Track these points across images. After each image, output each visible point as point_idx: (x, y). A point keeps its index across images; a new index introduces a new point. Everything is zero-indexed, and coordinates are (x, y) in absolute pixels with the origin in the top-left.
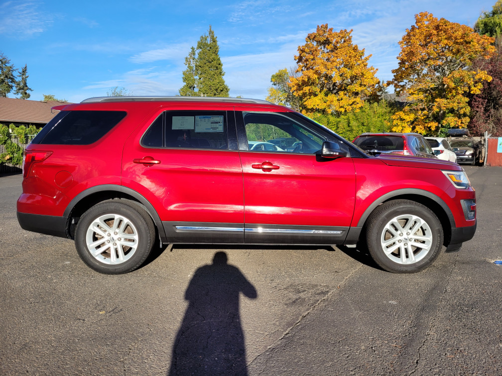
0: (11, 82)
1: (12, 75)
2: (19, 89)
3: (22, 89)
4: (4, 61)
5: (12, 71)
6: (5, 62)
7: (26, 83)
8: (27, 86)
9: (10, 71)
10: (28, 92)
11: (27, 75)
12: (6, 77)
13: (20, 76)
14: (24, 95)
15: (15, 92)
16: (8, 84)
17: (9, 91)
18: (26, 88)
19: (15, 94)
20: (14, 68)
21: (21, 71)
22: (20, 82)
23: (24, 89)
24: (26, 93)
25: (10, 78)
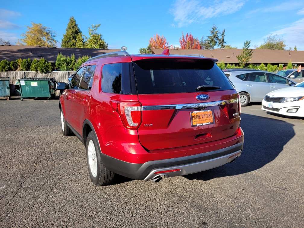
0: (217, 40)
1: (217, 36)
2: (220, 43)
3: (221, 43)
4: (214, 29)
5: (218, 33)
6: (215, 29)
7: (223, 39)
8: (224, 41)
9: (216, 34)
10: (224, 44)
11: (224, 35)
12: (215, 37)
13: (221, 36)
14: (222, 46)
15: (218, 45)
16: (215, 41)
17: (215, 45)
18: (223, 42)
19: (217, 46)
20: (219, 32)
21: (222, 33)
22: (221, 39)
23: (222, 42)
24: (223, 45)
25: (216, 37)
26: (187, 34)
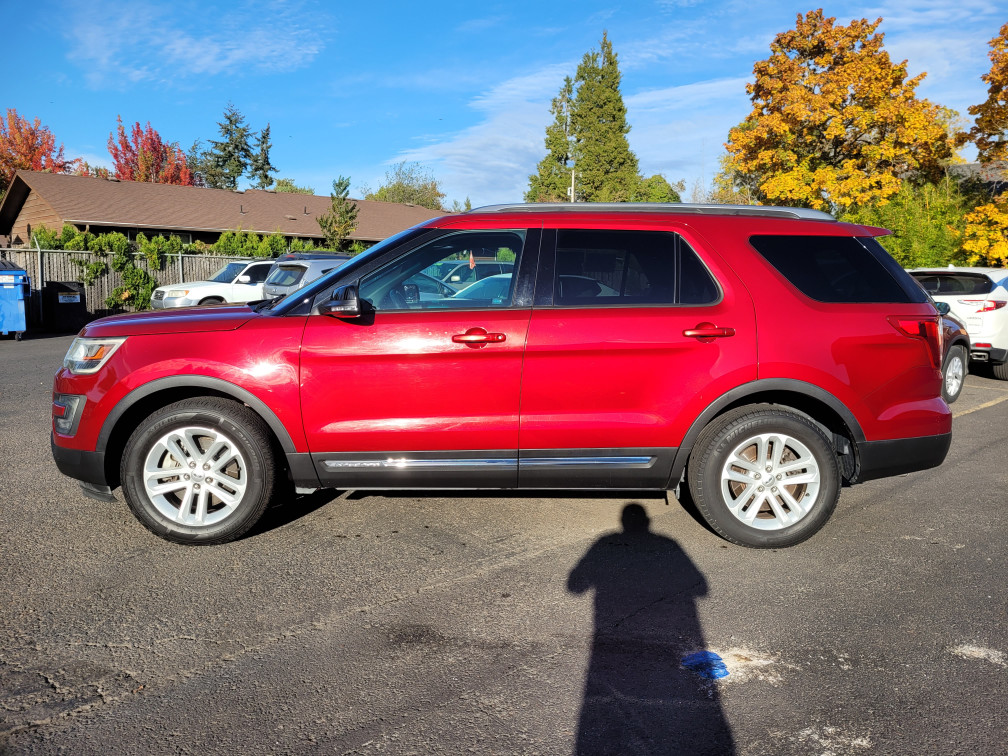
0: (245, 157)
1: (246, 144)
2: (256, 170)
3: (262, 169)
4: (233, 119)
5: (247, 136)
6: (236, 121)
7: (267, 158)
8: (268, 164)
9: (242, 137)
10: (270, 174)
11: (269, 144)
12: (236, 147)
13: (258, 146)
14: (264, 180)
15: (249, 175)
16: (239, 161)
17: (240, 173)
18: (267, 167)
19: (248, 178)
20: (250, 132)
21: (259, 136)
22: (257, 155)
23: (263, 167)
24: (266, 177)
25: (243, 149)
26: (138, 125)
